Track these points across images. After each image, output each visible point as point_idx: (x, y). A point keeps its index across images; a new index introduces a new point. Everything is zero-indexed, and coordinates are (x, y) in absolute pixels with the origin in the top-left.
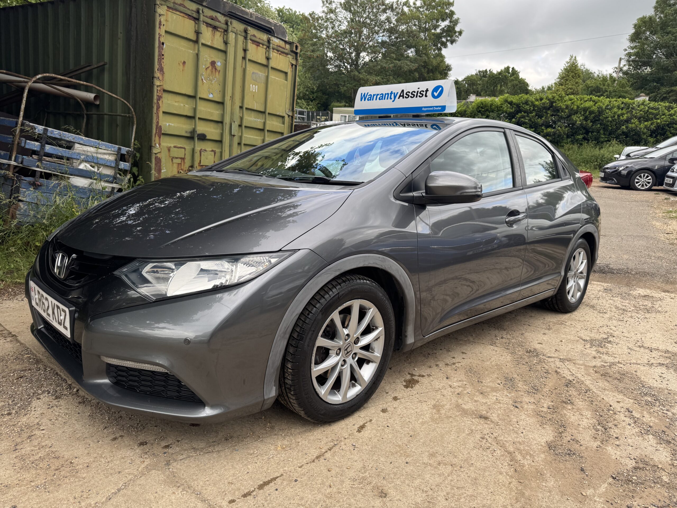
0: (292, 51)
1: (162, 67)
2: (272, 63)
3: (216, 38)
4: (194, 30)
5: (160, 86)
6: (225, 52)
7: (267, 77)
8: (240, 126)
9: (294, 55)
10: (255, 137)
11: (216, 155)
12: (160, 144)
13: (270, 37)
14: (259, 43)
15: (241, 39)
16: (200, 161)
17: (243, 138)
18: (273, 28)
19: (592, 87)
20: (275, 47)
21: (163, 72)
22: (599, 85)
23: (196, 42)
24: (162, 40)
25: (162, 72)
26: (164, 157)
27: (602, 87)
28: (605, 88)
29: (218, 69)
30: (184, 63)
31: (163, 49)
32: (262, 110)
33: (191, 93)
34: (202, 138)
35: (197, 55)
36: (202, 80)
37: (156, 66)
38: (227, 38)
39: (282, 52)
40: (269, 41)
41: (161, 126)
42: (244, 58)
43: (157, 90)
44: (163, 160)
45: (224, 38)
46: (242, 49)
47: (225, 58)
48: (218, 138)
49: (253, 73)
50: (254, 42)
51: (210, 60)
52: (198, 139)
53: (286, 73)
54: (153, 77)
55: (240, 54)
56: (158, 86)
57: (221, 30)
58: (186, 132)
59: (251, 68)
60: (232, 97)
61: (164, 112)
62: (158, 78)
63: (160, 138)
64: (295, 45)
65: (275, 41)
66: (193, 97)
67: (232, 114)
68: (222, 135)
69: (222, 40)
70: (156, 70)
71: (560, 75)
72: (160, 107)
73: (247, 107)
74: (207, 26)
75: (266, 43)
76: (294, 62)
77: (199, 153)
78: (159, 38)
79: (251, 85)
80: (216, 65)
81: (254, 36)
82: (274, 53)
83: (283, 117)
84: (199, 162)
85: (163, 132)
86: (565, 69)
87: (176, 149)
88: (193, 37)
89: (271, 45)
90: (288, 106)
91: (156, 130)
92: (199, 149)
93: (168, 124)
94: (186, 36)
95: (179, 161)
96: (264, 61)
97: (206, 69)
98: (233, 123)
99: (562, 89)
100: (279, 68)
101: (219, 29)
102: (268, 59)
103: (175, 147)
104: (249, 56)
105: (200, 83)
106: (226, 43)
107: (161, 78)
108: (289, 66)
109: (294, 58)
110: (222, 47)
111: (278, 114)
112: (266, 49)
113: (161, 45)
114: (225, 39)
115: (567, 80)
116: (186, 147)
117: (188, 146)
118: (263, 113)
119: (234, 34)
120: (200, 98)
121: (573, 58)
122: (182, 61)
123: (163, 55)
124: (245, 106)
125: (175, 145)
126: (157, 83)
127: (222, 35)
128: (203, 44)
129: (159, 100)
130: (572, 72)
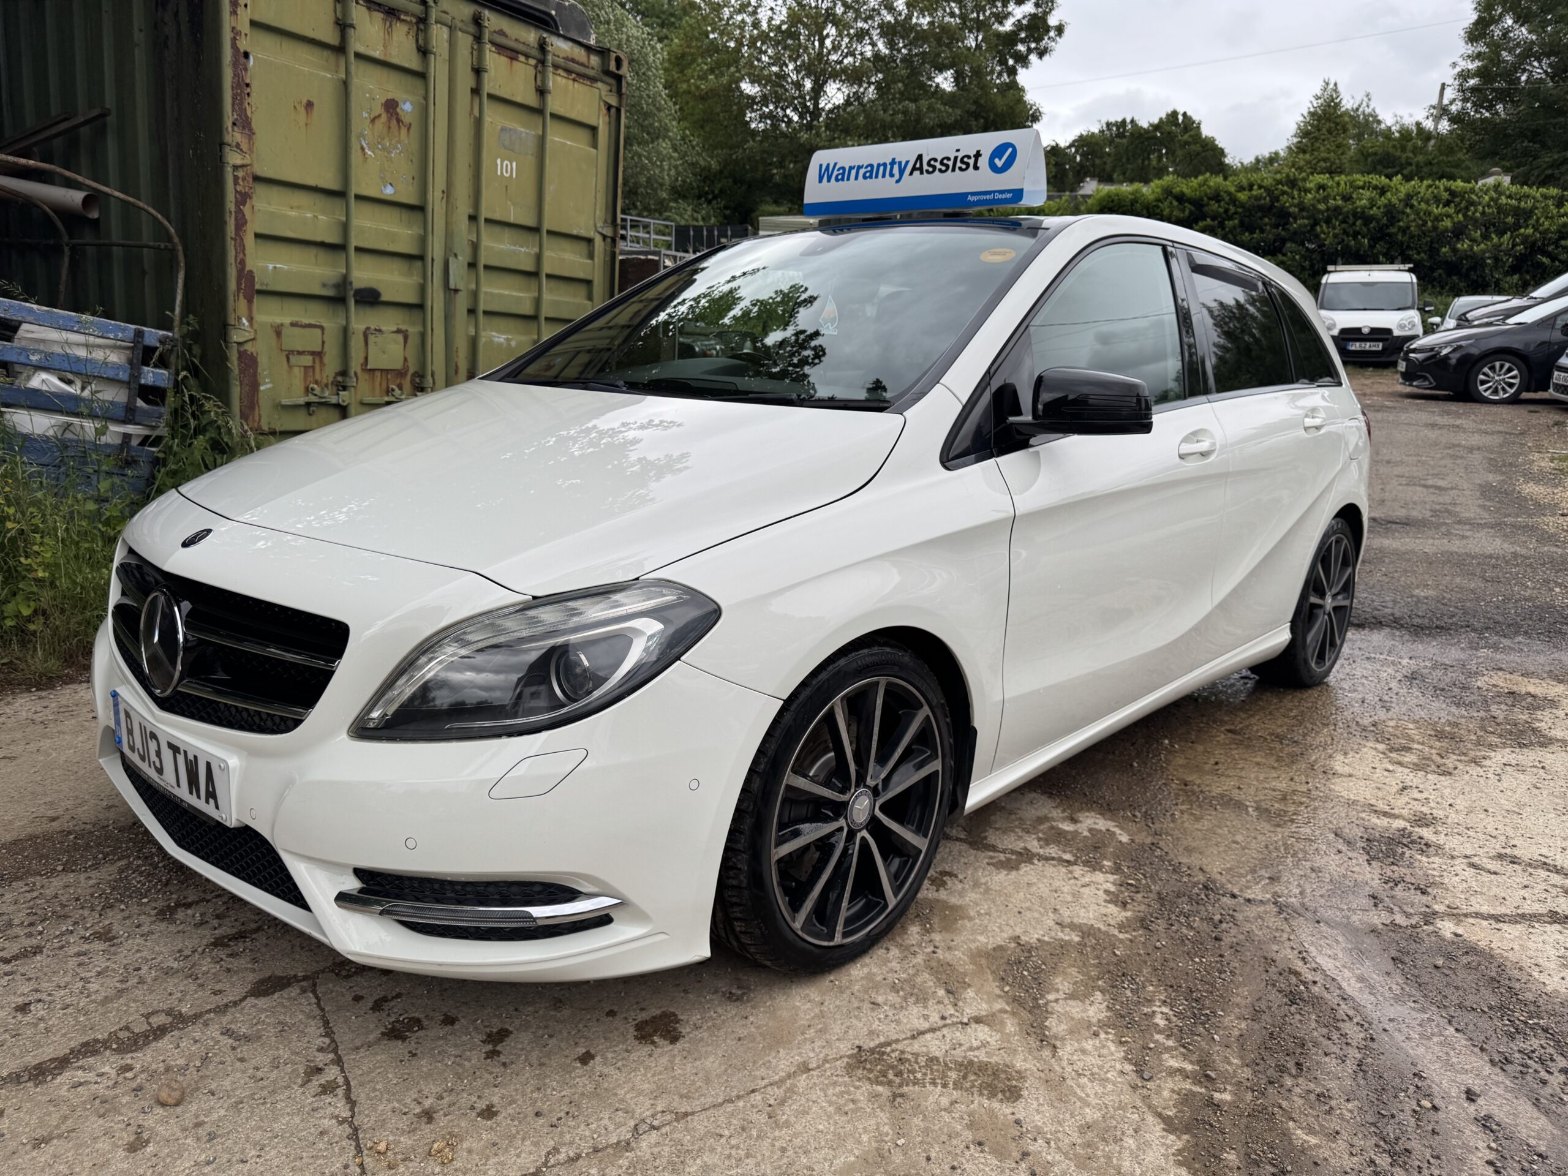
0: (607, 72)
1: (246, 116)
2: (554, 104)
3: (395, 38)
4: (331, 19)
5: (242, 166)
6: (422, 76)
7: (542, 140)
8: (472, 265)
9: (613, 81)
10: (514, 294)
11: (410, 340)
12: (251, 319)
13: (545, 35)
14: (517, 52)
15: (465, 42)
16: (366, 358)
17: (482, 297)
18: (553, 13)
19: (1375, 154)
20: (561, 61)
21: (251, 130)
22: (1391, 150)
23: (340, 49)
24: (243, 45)
25: (247, 131)
26: (264, 351)
27: (1398, 153)
28: (1407, 158)
29: (406, 119)
30: (309, 105)
31: (246, 69)
32: (530, 222)
33: (330, 181)
34: (370, 298)
35: (345, 84)
36: (363, 149)
37: (229, 115)
38: (427, 40)
39: (578, 74)
40: (542, 46)
41: (251, 272)
42: (476, 91)
43: (236, 178)
44: (263, 361)
45: (417, 40)
46: (470, 69)
47: (423, 92)
48: (411, 298)
49: (503, 129)
50: (501, 48)
51: (381, 98)
52: (356, 302)
53: (594, 129)
54: (222, 144)
55: (465, 80)
56: (236, 168)
57: (408, 19)
58: (324, 285)
59: (495, 118)
60: (448, 193)
61: (258, 236)
62: (238, 145)
63: (250, 301)
64: (613, 56)
65: (560, 46)
66: (340, 194)
67: (449, 235)
68: (422, 289)
69: (414, 46)
70: (228, 123)
71: (1299, 128)
72: (246, 222)
73: (490, 216)
74: (369, 8)
75: (535, 52)
76: (613, 101)
77: (361, 336)
78: (234, 40)
79: (499, 161)
80: (398, 110)
81: (501, 33)
82: (559, 79)
83: (589, 241)
84: (362, 360)
85: (257, 287)
86: (1312, 114)
87: (296, 330)
88: (330, 36)
89: (550, 58)
90: (600, 212)
91: (239, 283)
92: (362, 327)
93: (271, 266)
94: (311, 34)
95: (307, 360)
96: (532, 100)
97: (373, 121)
98: (451, 260)
99: (1304, 160)
100: (573, 115)
101: (402, 17)
102: (542, 92)
103: (293, 325)
104: (488, 87)
105: (355, 157)
106: (424, 52)
107: (244, 147)
108: (600, 109)
109: (614, 89)
110: (412, 61)
111: (575, 232)
112: (536, 67)
113: (242, 60)
114: (421, 42)
115: (1316, 139)
116: (324, 324)
117: (330, 321)
118: (535, 230)
119: (445, 30)
120: (358, 197)
121: (1331, 86)
122: (304, 102)
123: (248, 85)
124: (484, 213)
125: (296, 319)
126: (233, 158)
127: (413, 32)
128: (358, 56)
129: (244, 204)
130: (1329, 120)
